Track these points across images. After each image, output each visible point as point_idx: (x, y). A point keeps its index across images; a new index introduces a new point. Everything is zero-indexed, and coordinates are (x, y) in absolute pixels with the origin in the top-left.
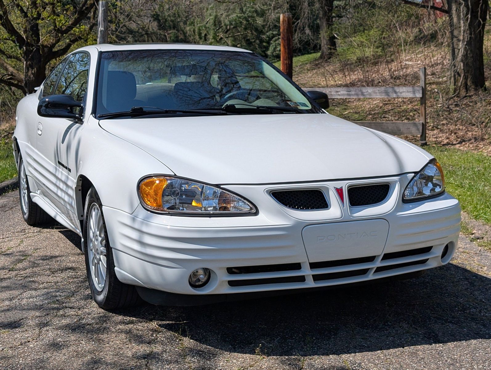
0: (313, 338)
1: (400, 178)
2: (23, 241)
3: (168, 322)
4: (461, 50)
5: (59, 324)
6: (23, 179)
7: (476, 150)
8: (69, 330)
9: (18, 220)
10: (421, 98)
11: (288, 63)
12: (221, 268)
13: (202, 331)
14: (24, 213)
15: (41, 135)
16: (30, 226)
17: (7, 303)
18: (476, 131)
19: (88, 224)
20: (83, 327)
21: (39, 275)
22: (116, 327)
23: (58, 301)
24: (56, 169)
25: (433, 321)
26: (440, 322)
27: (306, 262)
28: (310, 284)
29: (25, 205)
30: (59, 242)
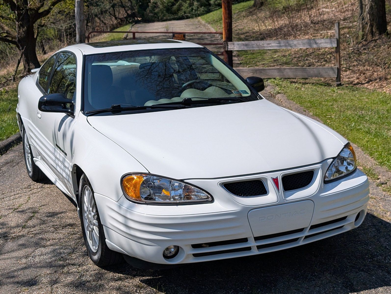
0: (258, 290)
1: (322, 165)
2: (29, 197)
3: (147, 278)
4: (367, 6)
5: (65, 281)
6: (27, 146)
7: (381, 88)
8: (74, 287)
9: (24, 175)
10: (336, 47)
11: (229, 21)
12: (186, 245)
13: (173, 285)
14: (28, 172)
15: (40, 118)
16: (34, 182)
17: (24, 261)
18: (381, 72)
19: (82, 199)
20: (83, 285)
21: (46, 232)
22: (109, 284)
23: (62, 258)
24: (55, 149)
25: (349, 270)
26: (354, 271)
27: (251, 237)
28: (255, 252)
29: (29, 165)
30: (58, 197)
